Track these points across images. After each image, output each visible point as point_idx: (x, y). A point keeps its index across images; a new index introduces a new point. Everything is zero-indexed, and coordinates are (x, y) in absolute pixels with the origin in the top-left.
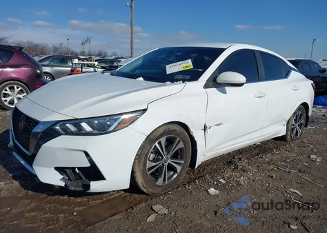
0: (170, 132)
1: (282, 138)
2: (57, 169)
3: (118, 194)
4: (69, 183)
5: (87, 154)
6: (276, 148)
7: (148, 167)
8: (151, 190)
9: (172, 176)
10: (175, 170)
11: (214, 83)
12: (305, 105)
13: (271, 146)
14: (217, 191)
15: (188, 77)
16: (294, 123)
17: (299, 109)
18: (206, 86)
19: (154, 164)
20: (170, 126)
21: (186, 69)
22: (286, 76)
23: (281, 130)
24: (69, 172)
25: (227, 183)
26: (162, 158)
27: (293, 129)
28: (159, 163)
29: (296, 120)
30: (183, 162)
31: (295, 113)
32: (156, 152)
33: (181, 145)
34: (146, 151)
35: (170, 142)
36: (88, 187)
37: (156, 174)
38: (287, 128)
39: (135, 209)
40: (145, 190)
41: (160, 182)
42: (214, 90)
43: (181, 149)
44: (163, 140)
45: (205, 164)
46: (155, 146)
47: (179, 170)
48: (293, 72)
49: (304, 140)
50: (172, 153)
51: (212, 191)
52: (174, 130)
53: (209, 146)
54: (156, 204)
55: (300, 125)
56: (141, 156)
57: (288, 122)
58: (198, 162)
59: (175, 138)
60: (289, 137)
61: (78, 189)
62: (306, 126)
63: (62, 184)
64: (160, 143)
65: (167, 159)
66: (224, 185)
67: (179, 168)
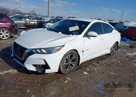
0: (72, 53)
1: (109, 54)
2: (33, 65)
3: (53, 74)
4: (38, 70)
5: (45, 60)
6: (107, 58)
7: (64, 65)
8: (65, 72)
9: (71, 68)
10: (72, 66)
11: (86, 35)
12: (117, 42)
13: (105, 57)
14: (87, 73)
15: (77, 33)
16: (113, 49)
17: (115, 44)
18: (84, 37)
19: (66, 64)
20: (72, 51)
21: (77, 30)
22: (111, 32)
23: (109, 52)
24: (37, 66)
25: (90, 70)
26: (69, 62)
27: (113, 51)
28: (68, 64)
29: (114, 48)
30: (75, 63)
31: (114, 45)
32: (67, 60)
33: (75, 57)
34: (64, 59)
35: (71, 56)
36: (45, 71)
37: (67, 67)
38: (111, 51)
39: (60, 79)
40: (63, 73)
41: (68, 70)
42: (86, 38)
43: (75, 59)
44: (69, 56)
45: (82, 64)
46: (67, 58)
47: (74, 66)
48: (114, 30)
49: (116, 55)
50: (72, 60)
51: (85, 73)
52: (73, 52)
53: (84, 57)
54: (67, 77)
55: (115, 50)
56: (62, 61)
57: (111, 48)
58: (80, 63)
59: (73, 55)
60: (111, 54)
61: (41, 72)
62: (117, 50)
63: (35, 70)
64: (68, 57)
65: (70, 62)
66: (89, 71)
67: (74, 65)
